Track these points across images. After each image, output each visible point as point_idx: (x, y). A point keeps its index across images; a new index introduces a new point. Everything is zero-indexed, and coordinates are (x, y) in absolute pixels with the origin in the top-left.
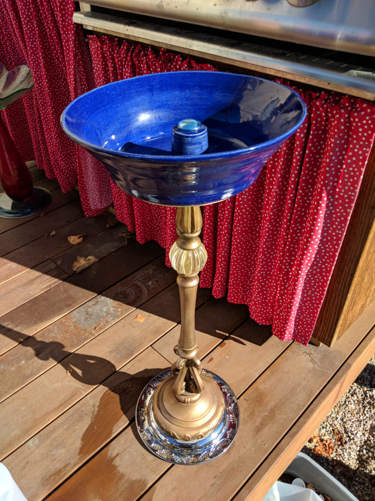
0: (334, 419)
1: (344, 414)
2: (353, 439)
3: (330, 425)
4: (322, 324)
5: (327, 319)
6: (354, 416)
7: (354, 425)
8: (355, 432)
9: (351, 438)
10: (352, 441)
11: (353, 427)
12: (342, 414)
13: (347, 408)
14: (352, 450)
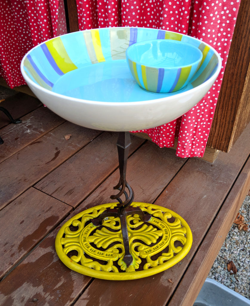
0: (222, 251)
1: (230, 246)
2: (243, 266)
3: (221, 257)
4: (218, 127)
5: (223, 118)
6: (239, 246)
7: (241, 253)
8: (244, 259)
9: (241, 265)
10: (242, 268)
11: (241, 255)
12: (229, 246)
13: (232, 240)
14: (244, 275)
